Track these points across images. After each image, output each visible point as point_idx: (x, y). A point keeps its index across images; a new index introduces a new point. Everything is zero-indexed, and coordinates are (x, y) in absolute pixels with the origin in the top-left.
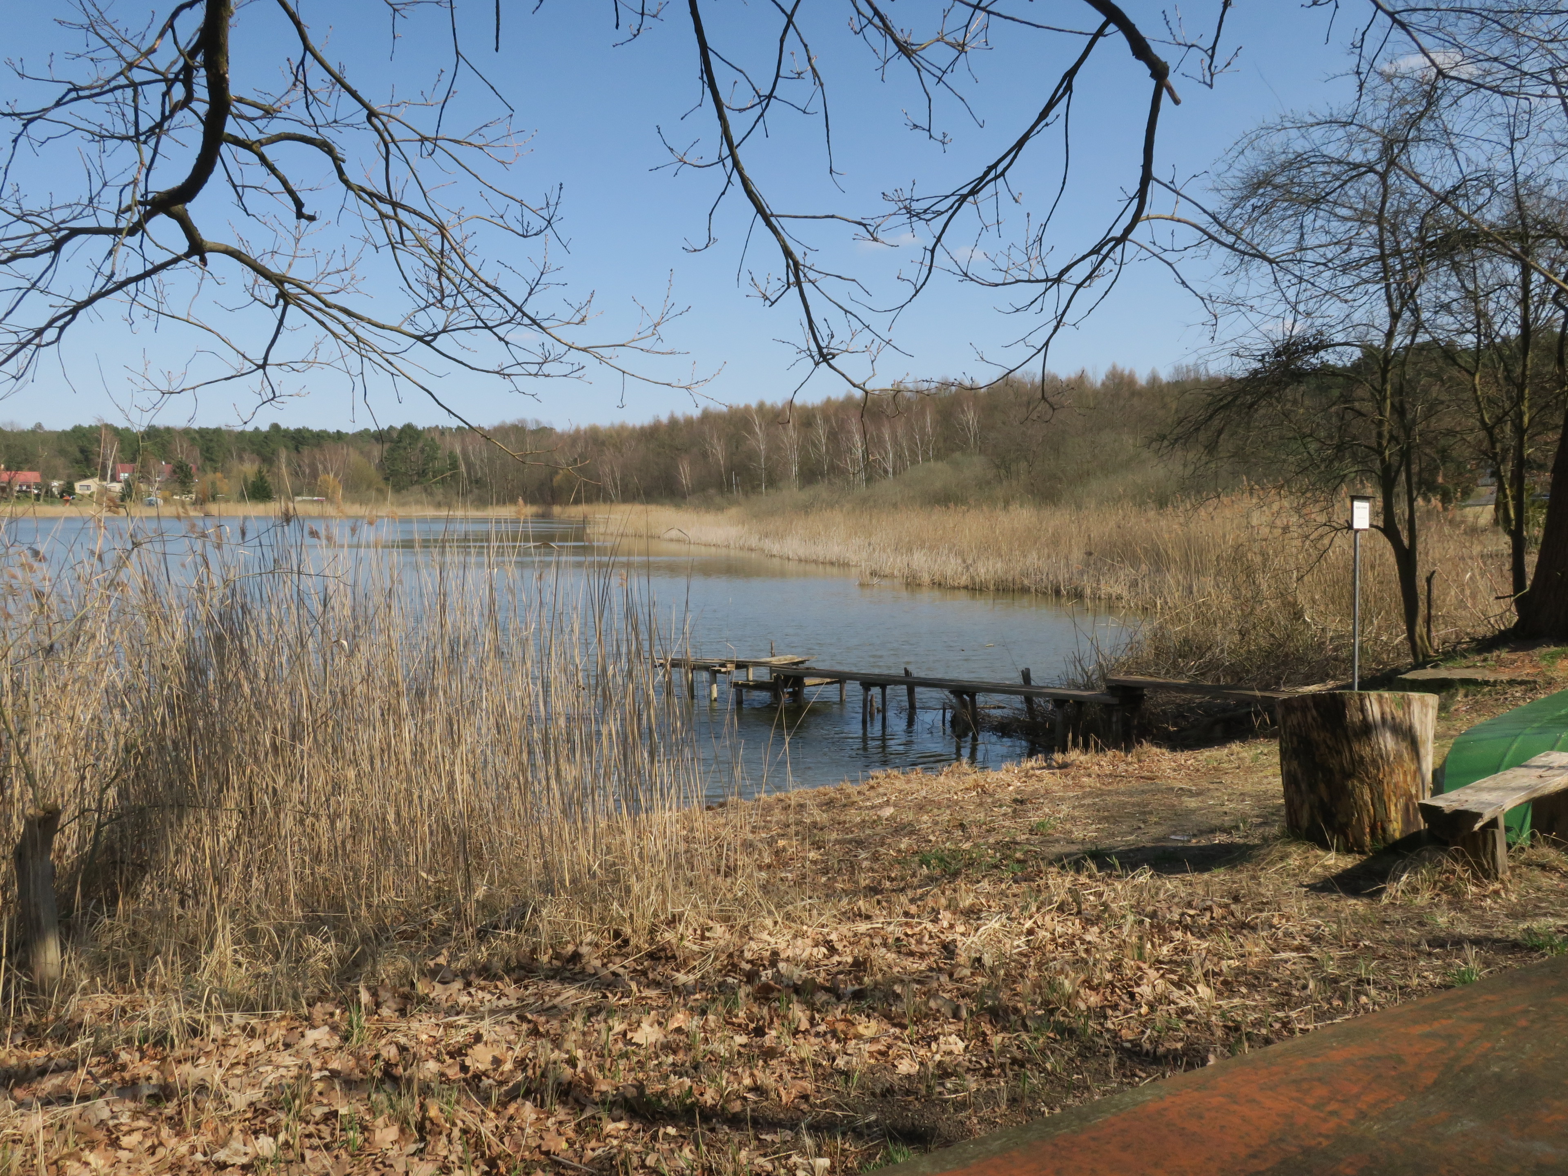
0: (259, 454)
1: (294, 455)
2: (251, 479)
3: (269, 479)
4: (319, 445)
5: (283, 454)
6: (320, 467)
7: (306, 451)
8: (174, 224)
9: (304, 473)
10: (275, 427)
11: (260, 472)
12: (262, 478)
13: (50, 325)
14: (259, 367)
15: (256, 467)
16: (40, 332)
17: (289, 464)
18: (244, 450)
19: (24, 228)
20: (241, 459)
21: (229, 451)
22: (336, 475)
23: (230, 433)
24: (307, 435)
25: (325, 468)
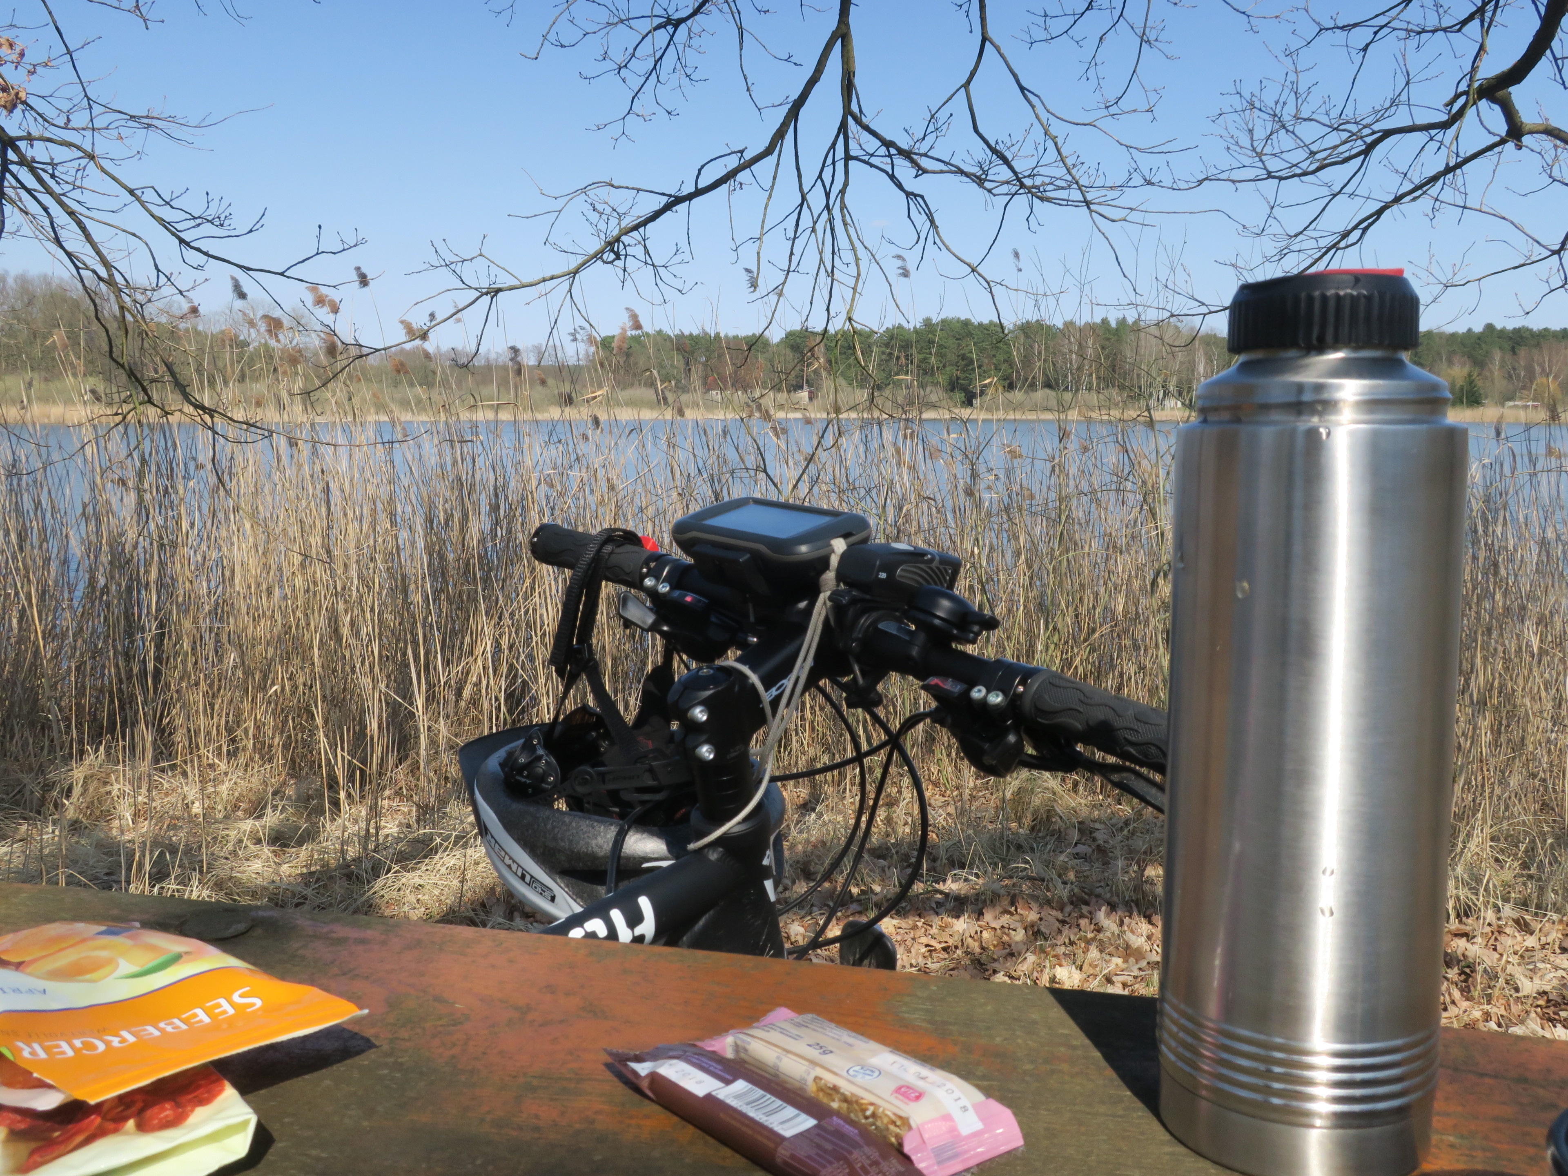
0: (1470, 356)
1: (1508, 356)
2: (1460, 383)
3: (1479, 383)
4: (1538, 345)
5: (1497, 356)
6: (1538, 369)
7: (1522, 352)
8: (1497, 108)
9: (1519, 375)
10: (1490, 327)
11: (1470, 375)
12: (1471, 382)
13: (1355, 227)
14: (1554, 253)
15: (1466, 370)
16: (1345, 235)
17: (1502, 367)
18: (1454, 352)
19: (1334, 138)
20: (1450, 363)
21: (1439, 354)
22: (1556, 378)
23: (1441, 335)
24: (1527, 335)
25: (1543, 370)
